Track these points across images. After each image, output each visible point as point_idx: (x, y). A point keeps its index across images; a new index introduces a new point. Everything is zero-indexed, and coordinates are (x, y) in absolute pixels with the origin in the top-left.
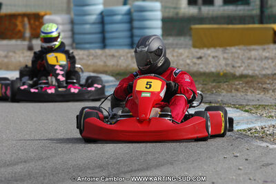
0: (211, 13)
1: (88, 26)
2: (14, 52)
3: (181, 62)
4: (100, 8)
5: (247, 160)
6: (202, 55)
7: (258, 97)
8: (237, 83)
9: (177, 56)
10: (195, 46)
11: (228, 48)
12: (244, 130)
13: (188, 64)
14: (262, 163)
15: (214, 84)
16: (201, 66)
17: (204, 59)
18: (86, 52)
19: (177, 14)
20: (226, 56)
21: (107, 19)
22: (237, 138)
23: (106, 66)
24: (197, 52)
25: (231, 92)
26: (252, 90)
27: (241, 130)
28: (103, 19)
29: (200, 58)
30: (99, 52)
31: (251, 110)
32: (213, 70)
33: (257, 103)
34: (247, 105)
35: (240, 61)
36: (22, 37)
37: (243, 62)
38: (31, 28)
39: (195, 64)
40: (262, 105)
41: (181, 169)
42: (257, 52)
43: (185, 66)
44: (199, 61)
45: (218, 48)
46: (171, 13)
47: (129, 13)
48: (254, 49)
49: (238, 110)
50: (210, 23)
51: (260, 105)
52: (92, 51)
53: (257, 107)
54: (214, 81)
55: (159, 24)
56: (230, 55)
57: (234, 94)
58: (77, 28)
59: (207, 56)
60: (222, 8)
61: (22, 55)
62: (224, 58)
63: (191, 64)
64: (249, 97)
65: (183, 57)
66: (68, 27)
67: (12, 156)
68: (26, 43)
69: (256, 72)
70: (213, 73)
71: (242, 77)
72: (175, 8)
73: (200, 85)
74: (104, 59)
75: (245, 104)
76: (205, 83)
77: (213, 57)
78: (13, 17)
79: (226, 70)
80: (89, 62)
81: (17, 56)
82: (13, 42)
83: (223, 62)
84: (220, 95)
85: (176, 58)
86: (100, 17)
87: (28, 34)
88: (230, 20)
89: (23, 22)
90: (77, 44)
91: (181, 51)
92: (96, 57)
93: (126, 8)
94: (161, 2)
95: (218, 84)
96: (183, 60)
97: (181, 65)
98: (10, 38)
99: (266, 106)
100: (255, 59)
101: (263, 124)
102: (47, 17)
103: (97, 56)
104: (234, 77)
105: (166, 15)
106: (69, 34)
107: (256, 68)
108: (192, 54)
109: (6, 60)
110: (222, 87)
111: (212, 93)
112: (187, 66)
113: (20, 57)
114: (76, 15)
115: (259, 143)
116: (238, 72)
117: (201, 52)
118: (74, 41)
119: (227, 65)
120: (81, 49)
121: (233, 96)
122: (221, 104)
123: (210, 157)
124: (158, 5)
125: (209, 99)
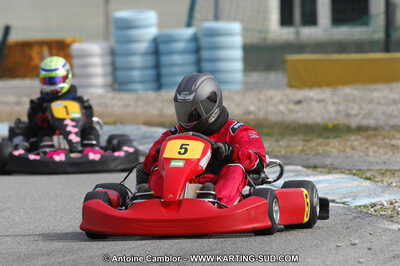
3: (272, 109)
4: (152, 32)
5: (370, 249)
6: (302, 98)
7: (384, 158)
8: (353, 138)
9: (266, 101)
10: (291, 86)
11: (340, 87)
12: (365, 206)
13: (282, 112)
14: (392, 254)
15: (320, 140)
16: (300, 114)
17: (304, 104)
18: (132, 96)
19: (265, 39)
20: (336, 99)
21: (163, 48)
22: (355, 218)
23: (163, 115)
24: (294, 94)
25: (344, 151)
26: (375, 148)
27: (360, 206)
28: (157, 49)
30: (152, 95)
31: (375, 177)
32: (318, 120)
33: (383, 167)
34: (368, 170)
35: (356, 107)
37: (361, 108)
39: (291, 111)
40: (390, 170)
42: (381, 93)
43: (277, 115)
44: (297, 108)
45: (325, 88)
46: (255, 39)
47: (195, 39)
48: (376, 90)
49: (356, 177)
50: (313, 52)
51: (387, 170)
52: (142, 94)
53: (383, 174)
54: (320, 135)
55: (238, 53)
57: (348, 155)
58: (120, 61)
59: (308, 100)
62: (334, 103)
63: (286, 112)
64: (371, 159)
65: (274, 101)
66: (108, 59)
69: (381, 123)
70: (318, 125)
71: (360, 129)
72: (261, 31)
73: (300, 142)
74: (159, 105)
75: (365, 168)
76: (307, 138)
77: (318, 101)
78: (26, 46)
79: (336, 119)
80: (138, 111)
82: (27, 82)
83: (332, 108)
84: (329, 156)
85: (263, 103)
86: (153, 44)
88: (342, 47)
89: (41, 53)
90: (121, 84)
91: (271, 93)
92: (147, 102)
93: (190, 32)
94: (241, 21)
95: (325, 141)
96: (274, 105)
97: (271, 113)
98: (23, 76)
99: (396, 171)
100: (379, 103)
101: (392, 198)
102: (76, 46)
104: (348, 130)
105: (250, 41)
106: (109, 69)
107: (381, 117)
108: (287, 96)
109: (17, 109)
110: (332, 145)
111: (317, 154)
112: (280, 115)
114: (119, 42)
115: (387, 225)
116: (354, 123)
118: (115, 80)
119: (337, 112)
120: (126, 91)
121: (347, 158)
122: (331, 169)
123: (316, 245)
124: (236, 27)
125: (313, 162)
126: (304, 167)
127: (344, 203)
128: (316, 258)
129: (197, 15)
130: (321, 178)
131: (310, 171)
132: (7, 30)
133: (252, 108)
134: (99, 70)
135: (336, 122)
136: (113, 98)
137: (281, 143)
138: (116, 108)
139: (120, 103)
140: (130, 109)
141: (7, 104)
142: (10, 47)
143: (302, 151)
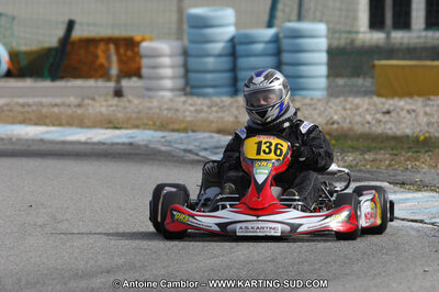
0: (406, 41)
1: (210, 60)
2: (93, 99)
3: (358, 119)
4: (230, 31)
6: (392, 108)
9: (351, 109)
10: (379, 94)
11: (432, 97)
13: (369, 123)
15: (410, 154)
16: (389, 126)
17: (393, 114)
18: (207, 101)
19: (353, 41)
20: (428, 109)
21: (240, 49)
23: (239, 122)
24: (383, 104)
25: (436, 167)
28: (234, 49)
29: (388, 112)
30: (227, 100)
32: (408, 131)
36: (105, 75)
38: (120, 61)
39: (379, 121)
41: (355, 287)
43: (363, 124)
44: (387, 116)
45: (416, 97)
46: (342, 42)
47: (276, 40)
50: (404, 59)
52: (216, 99)
54: (410, 148)
55: (323, 57)
56: (435, 108)
58: (193, 62)
59: (398, 110)
60: (424, 34)
61: (104, 103)
62: (426, 114)
63: (373, 122)
65: (360, 110)
66: (179, 60)
67: (87, 262)
68: (112, 84)
70: (408, 137)
72: (350, 32)
73: (388, 156)
74: (236, 113)
76: (395, 152)
77: (408, 112)
78: (90, 43)
79: (428, 132)
80: (211, 117)
81: (97, 105)
82: (91, 83)
83: (423, 120)
84: (419, 172)
85: (349, 112)
86: (229, 44)
87: (114, 71)
89: (106, 51)
90: (192, 87)
91: (357, 100)
92: (222, 108)
93: (270, 32)
94: (327, 23)
95: (415, 155)
96: (360, 115)
97: (357, 123)
98: (87, 76)
102: (145, 44)
103: (224, 106)
105: (335, 43)
106: (181, 71)
108: (375, 105)
109: (79, 111)
110: (422, 160)
111: (406, 169)
112: (367, 125)
113: (102, 106)
114: (192, 42)
117: (390, 103)
118: (187, 83)
119: (429, 124)
120: (198, 95)
122: (421, 186)
123: (402, 270)
124: (322, 28)
125: (400, 178)
126: (390, 183)
127: (433, 224)
128: (400, 283)
129: (279, 14)
130: (410, 195)
131: (397, 188)
132: (71, 25)
133: (336, 117)
134: (168, 72)
135: (427, 135)
136: (184, 103)
137: (367, 157)
138: (188, 113)
139: (192, 109)
140: (203, 115)
141: (69, 106)
142: (73, 43)
143: (390, 165)
